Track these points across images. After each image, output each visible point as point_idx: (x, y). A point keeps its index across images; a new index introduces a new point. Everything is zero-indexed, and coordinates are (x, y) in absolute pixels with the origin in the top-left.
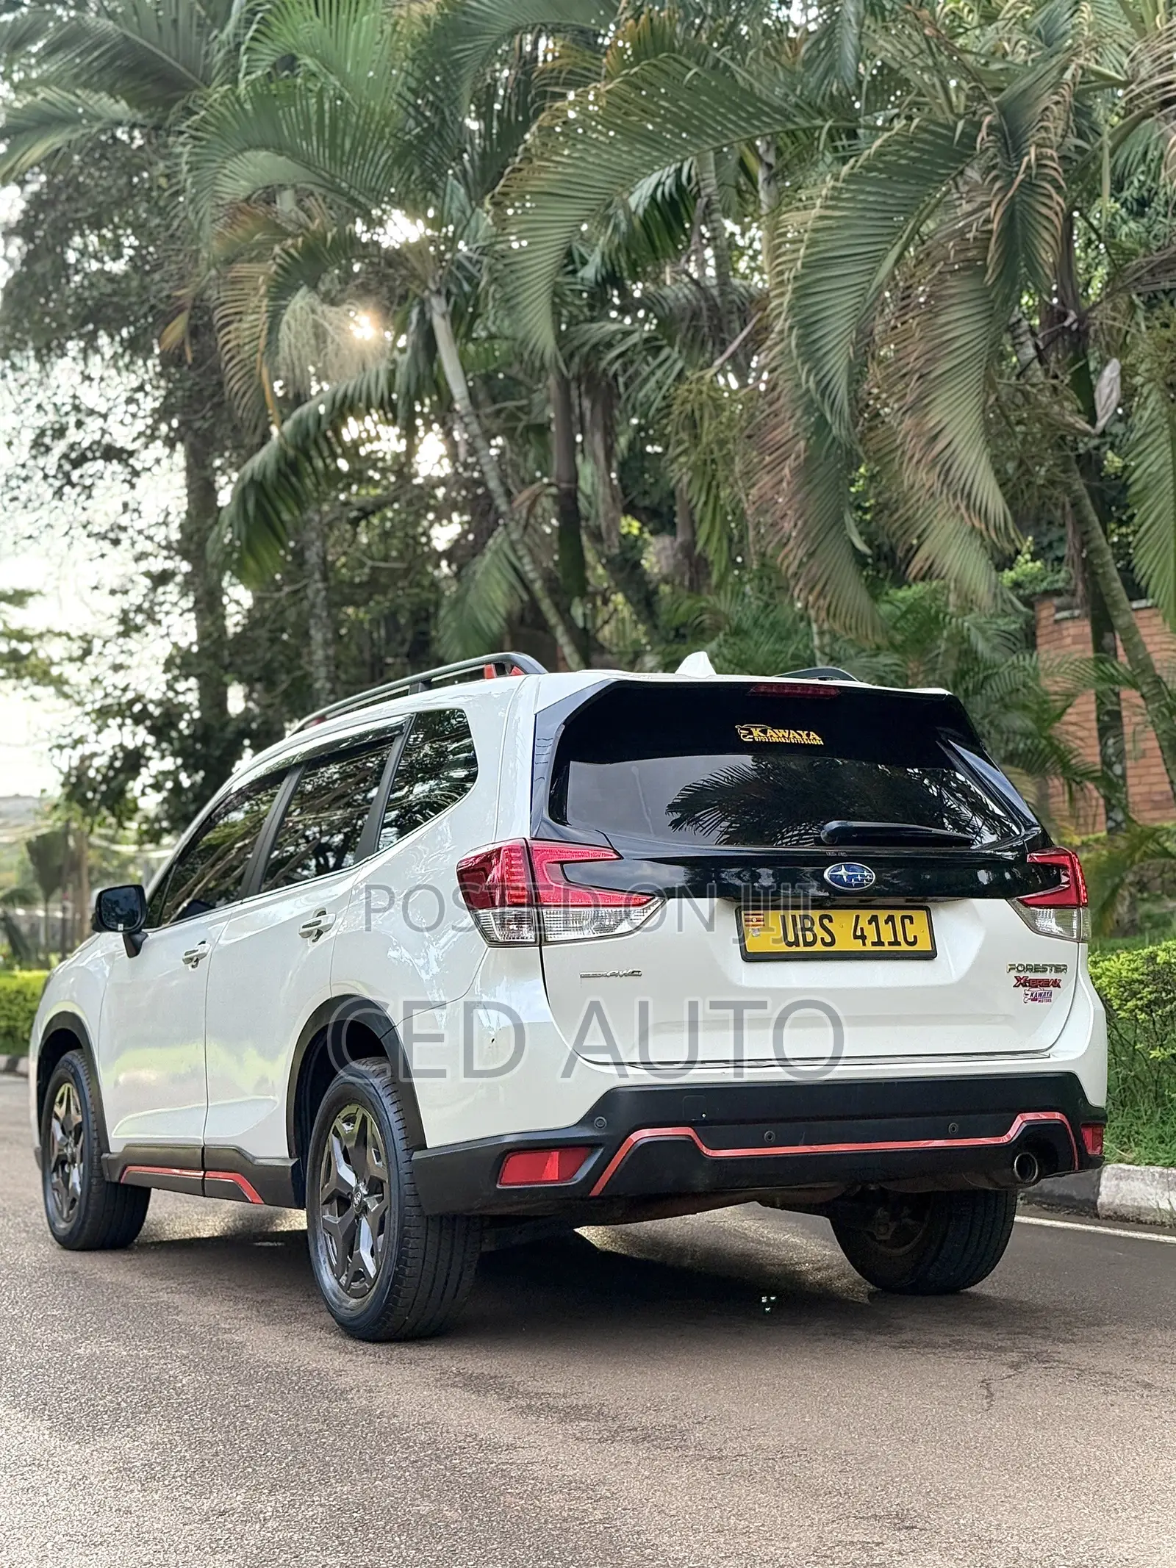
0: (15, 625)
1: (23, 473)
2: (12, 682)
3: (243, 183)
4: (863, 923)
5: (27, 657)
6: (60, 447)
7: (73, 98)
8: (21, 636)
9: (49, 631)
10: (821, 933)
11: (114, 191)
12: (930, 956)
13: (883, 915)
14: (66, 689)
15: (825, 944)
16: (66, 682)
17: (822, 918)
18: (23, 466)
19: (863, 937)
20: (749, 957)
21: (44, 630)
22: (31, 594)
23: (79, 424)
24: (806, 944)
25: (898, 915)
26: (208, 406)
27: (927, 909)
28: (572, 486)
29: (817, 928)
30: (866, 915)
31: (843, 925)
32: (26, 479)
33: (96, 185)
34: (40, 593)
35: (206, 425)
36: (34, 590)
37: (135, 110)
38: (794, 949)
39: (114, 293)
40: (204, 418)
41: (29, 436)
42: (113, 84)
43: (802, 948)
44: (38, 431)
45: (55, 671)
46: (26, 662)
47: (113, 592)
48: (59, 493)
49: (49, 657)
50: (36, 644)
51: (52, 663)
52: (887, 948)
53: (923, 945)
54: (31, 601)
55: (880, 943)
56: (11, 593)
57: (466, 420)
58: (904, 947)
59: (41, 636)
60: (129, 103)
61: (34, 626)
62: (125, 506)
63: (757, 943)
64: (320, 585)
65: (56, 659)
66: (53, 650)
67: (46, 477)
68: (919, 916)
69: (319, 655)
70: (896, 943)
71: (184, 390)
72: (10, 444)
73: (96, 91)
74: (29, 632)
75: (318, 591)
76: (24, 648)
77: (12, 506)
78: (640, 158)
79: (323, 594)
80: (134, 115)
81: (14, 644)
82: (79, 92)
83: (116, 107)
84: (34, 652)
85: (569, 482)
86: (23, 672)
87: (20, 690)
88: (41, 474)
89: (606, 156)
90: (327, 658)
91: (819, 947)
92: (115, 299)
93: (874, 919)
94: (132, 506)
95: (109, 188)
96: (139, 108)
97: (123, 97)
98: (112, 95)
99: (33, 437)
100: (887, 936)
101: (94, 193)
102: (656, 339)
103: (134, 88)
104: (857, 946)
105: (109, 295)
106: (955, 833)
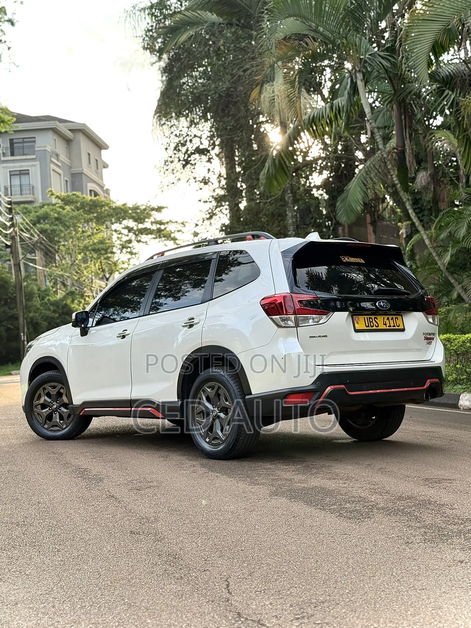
0: (158, 219)
1: (171, 160)
2: (158, 240)
3: (281, 34)
4: (385, 320)
5: (163, 230)
6: (184, 149)
7: (196, 14)
8: (161, 223)
9: (170, 221)
10: (375, 323)
11: (203, 53)
12: (403, 330)
13: (390, 317)
14: (177, 241)
15: (376, 326)
16: (176, 239)
17: (375, 318)
18: (171, 157)
19: (386, 324)
20: (357, 331)
21: (169, 220)
22: (163, 208)
23: (191, 141)
24: (371, 327)
25: (394, 317)
26: (239, 132)
27: (401, 315)
28: (403, 149)
29: (374, 321)
30: (386, 317)
31: (381, 321)
32: (172, 162)
33: (197, 51)
34: (167, 207)
35: (239, 139)
36: (165, 206)
37: (219, 18)
38: (368, 328)
39: (205, 90)
40: (238, 136)
41: (173, 146)
42: (212, 8)
43: (370, 328)
44: (176, 144)
45: (172, 235)
46: (162, 232)
47: (205, 202)
48: (184, 166)
49: (171, 231)
50: (166, 226)
51: (172, 233)
52: (392, 328)
53: (401, 327)
54: (163, 210)
55: (390, 326)
56: (157, 207)
57: (370, 121)
58: (397, 328)
59: (167, 223)
60: (217, 15)
61: (165, 219)
62: (209, 170)
63: (358, 327)
64: (290, 195)
65: (173, 231)
66: (171, 228)
67: (179, 160)
68: (399, 317)
69: (290, 221)
70: (394, 326)
71: (230, 126)
72: (166, 149)
73: (205, 11)
74: (164, 221)
75: (290, 197)
76: (163, 227)
77: (167, 172)
78: (465, 4)
79: (291, 198)
80: (219, 20)
81: (158, 226)
82: (199, 12)
83: (212, 16)
84: (165, 228)
85: (401, 147)
86: (162, 236)
87: (161, 242)
88: (178, 159)
89: (452, 4)
90: (293, 222)
91: (374, 328)
92: (205, 93)
93: (388, 319)
94: (211, 170)
95: (201, 52)
96: (221, 17)
97: (215, 13)
98: (211, 12)
99: (174, 146)
100: (392, 325)
101: (196, 54)
102: (442, 87)
103: (220, 9)
104: (384, 327)
105: (203, 91)
106: (405, 291)
